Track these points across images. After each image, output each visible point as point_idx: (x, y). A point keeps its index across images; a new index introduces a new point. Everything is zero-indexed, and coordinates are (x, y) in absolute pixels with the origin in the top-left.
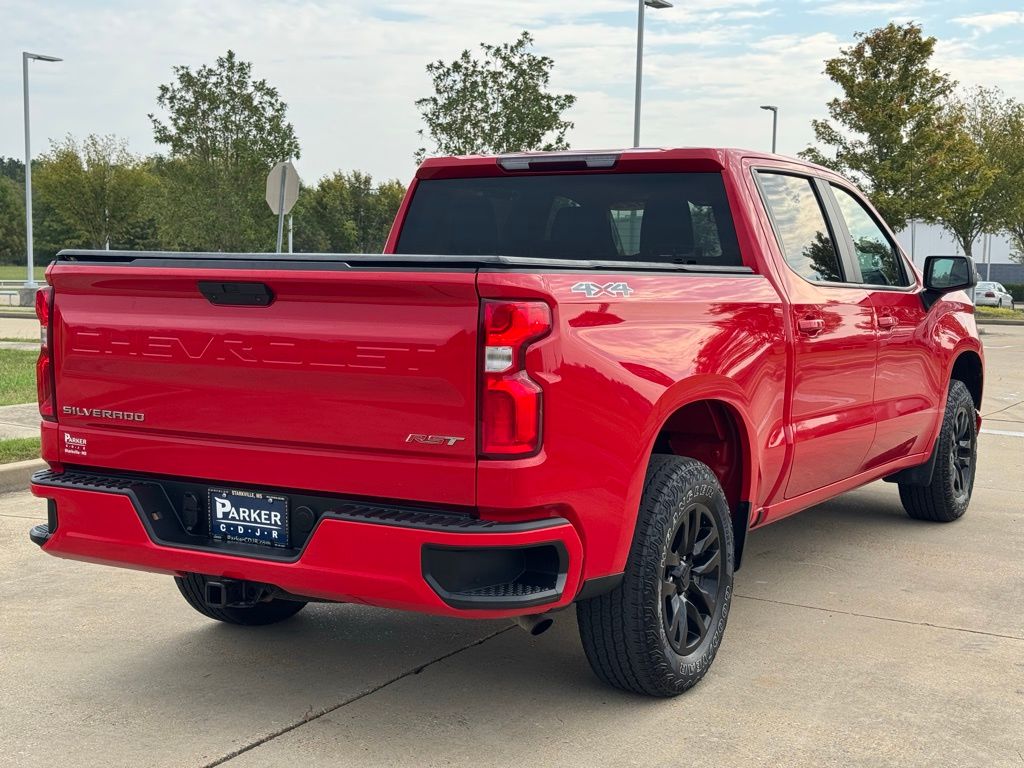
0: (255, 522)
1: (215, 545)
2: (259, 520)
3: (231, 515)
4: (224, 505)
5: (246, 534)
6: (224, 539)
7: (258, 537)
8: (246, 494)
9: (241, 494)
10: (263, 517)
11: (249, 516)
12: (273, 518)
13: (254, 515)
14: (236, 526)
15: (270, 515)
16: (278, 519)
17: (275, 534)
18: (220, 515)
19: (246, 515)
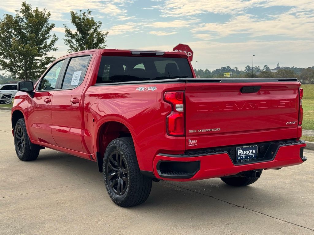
0: (248, 154)
1: (237, 163)
2: (249, 153)
3: (242, 154)
4: (240, 151)
5: (245, 158)
6: (240, 161)
7: (249, 158)
8: (247, 147)
9: (246, 147)
10: (251, 152)
11: (247, 153)
12: (253, 152)
13: (248, 152)
14: (242, 157)
15: (252, 151)
16: (254, 152)
17: (253, 156)
18: (239, 154)
19: (246, 153)
